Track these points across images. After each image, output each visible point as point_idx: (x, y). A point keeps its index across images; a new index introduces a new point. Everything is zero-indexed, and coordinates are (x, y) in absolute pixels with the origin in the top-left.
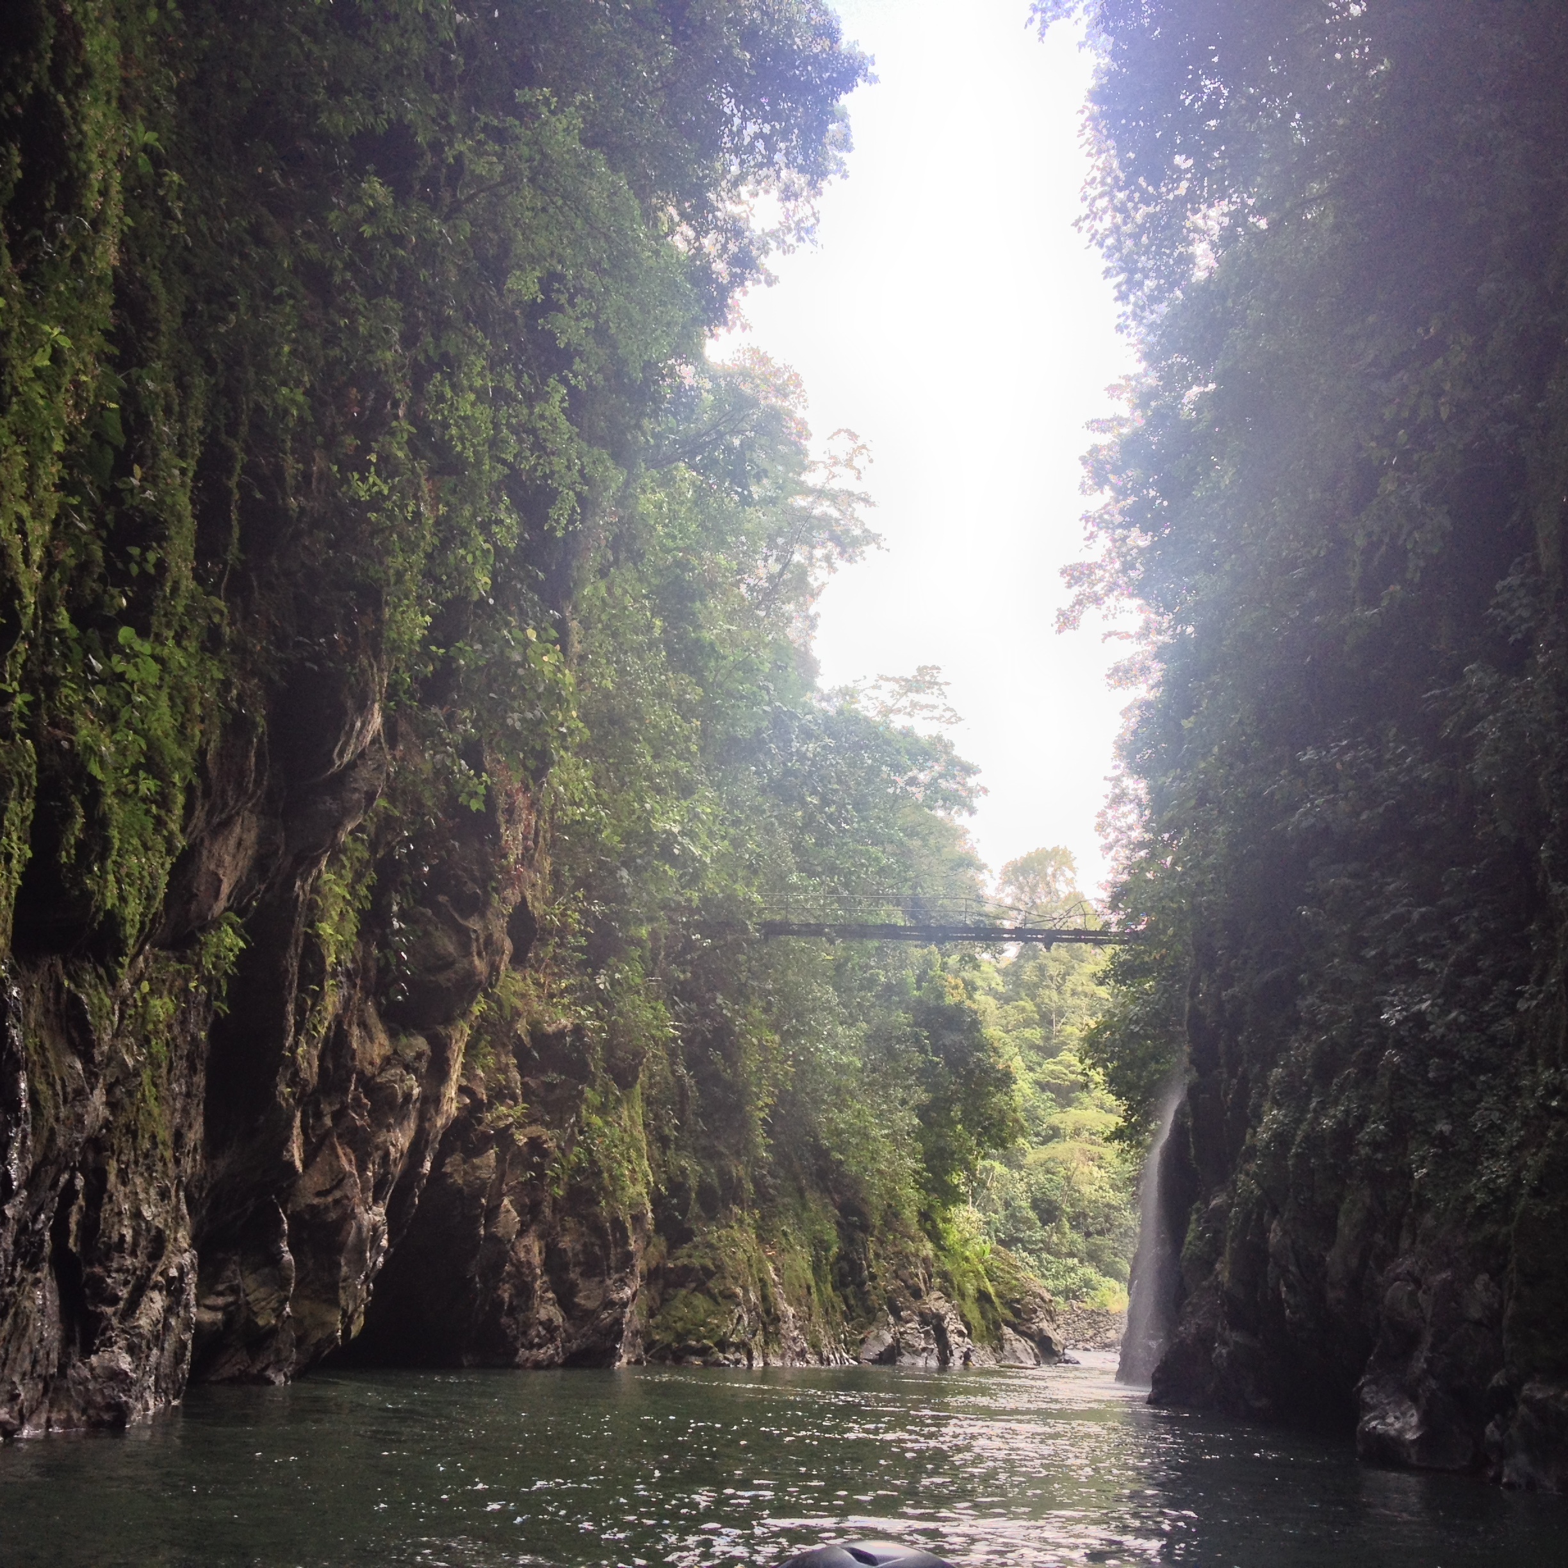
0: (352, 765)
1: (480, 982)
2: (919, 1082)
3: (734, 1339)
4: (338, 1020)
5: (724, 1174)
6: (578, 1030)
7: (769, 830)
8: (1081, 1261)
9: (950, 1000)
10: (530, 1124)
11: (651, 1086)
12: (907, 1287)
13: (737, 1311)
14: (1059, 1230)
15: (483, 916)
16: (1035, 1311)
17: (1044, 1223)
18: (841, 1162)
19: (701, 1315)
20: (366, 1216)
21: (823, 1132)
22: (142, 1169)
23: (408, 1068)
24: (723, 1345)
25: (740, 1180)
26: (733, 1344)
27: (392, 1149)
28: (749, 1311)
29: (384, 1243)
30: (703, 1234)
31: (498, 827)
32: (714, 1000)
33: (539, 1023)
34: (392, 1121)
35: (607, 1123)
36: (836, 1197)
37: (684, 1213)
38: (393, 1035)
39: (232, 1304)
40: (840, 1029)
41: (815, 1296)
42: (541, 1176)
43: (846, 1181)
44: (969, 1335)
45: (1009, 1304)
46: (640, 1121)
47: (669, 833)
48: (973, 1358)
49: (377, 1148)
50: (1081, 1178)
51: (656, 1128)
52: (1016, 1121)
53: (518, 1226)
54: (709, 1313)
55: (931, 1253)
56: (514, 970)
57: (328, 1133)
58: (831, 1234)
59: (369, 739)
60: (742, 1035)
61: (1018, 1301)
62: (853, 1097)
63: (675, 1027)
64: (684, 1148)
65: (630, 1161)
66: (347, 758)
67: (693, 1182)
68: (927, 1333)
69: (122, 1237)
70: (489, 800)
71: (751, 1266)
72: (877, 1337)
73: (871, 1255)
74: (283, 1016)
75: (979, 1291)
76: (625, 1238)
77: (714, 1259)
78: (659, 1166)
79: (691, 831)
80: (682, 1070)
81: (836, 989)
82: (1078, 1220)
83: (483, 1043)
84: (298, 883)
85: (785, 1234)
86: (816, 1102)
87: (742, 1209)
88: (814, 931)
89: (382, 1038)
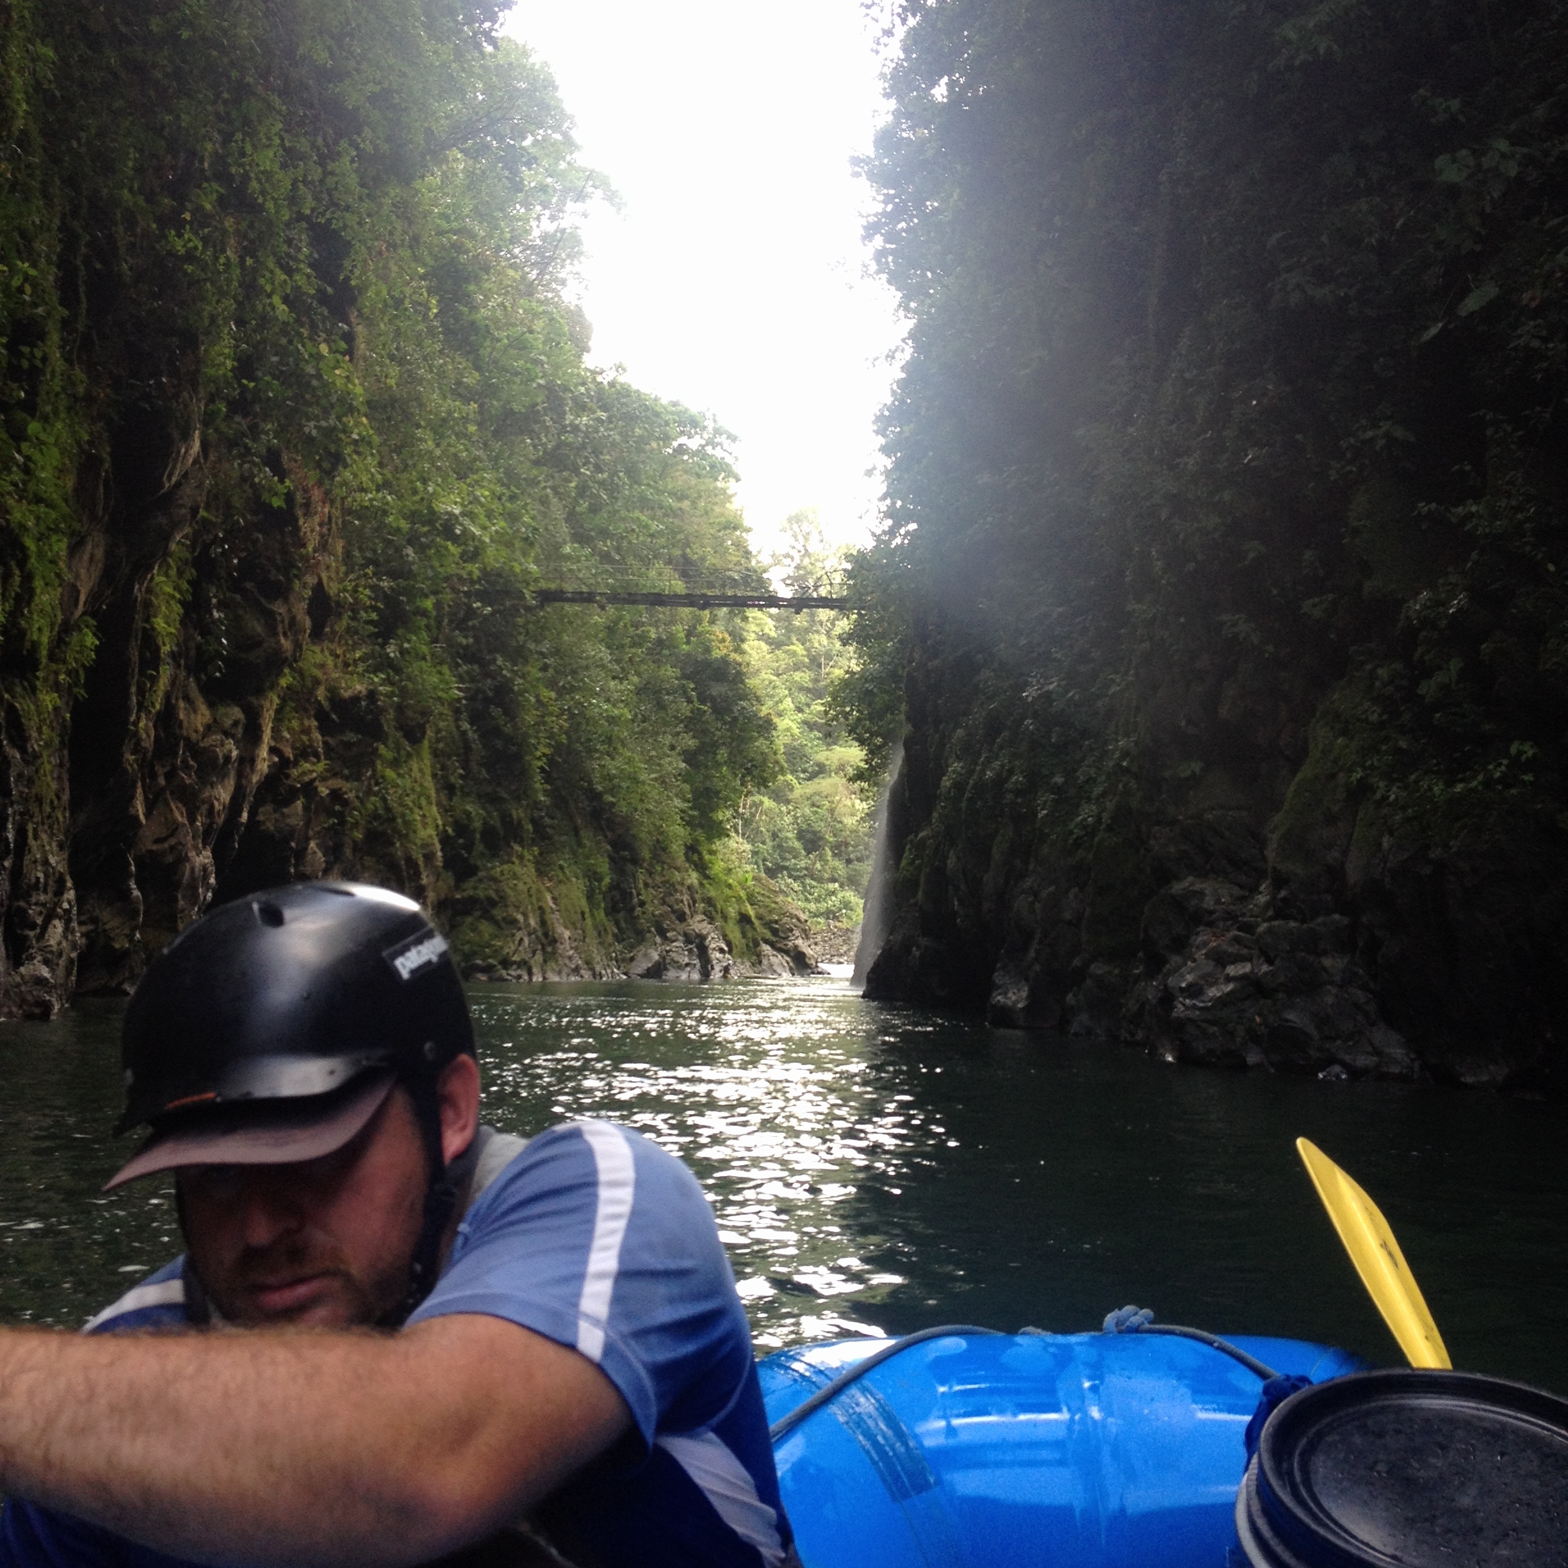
0: (178, 485)
1: (287, 658)
2: (687, 729)
3: (516, 958)
4: (167, 696)
5: (506, 818)
6: (372, 695)
7: (544, 501)
8: (842, 886)
9: (717, 654)
10: (331, 778)
11: (438, 740)
12: (674, 911)
13: (519, 935)
14: (822, 858)
15: (286, 600)
16: (791, 930)
17: (809, 853)
18: (613, 804)
19: (487, 936)
20: (197, 859)
21: (596, 777)
22: (46, 827)
23: (227, 734)
24: (506, 963)
25: (520, 821)
26: (515, 962)
27: (216, 803)
28: (529, 934)
29: (212, 881)
30: (487, 869)
31: (297, 520)
32: (495, 660)
33: (336, 688)
34: (215, 779)
35: (399, 775)
36: (609, 834)
37: (469, 852)
38: (211, 705)
39: (92, 931)
40: (612, 683)
41: (589, 921)
42: (342, 822)
43: (618, 820)
44: (730, 952)
45: (768, 925)
46: (428, 771)
47: (451, 514)
48: (732, 971)
49: (203, 802)
50: (843, 810)
51: (443, 777)
52: (777, 762)
53: (324, 865)
54: (494, 937)
55: (696, 882)
56: (314, 643)
57: (163, 790)
58: (603, 866)
59: (191, 461)
60: (521, 693)
61: (776, 922)
62: (624, 745)
63: (459, 689)
64: (468, 794)
65: (420, 808)
66: (174, 479)
67: (477, 824)
68: (690, 951)
69: (38, 879)
70: (289, 497)
71: (530, 896)
72: (645, 955)
73: (641, 885)
74: (127, 696)
75: (741, 914)
76: (418, 874)
77: (497, 891)
78: (446, 811)
79: (471, 512)
80: (466, 726)
81: (608, 647)
82: (839, 849)
83: (288, 708)
84: (137, 587)
85: (561, 868)
86: (590, 751)
87: (523, 847)
88: (586, 598)
89: (203, 708)
